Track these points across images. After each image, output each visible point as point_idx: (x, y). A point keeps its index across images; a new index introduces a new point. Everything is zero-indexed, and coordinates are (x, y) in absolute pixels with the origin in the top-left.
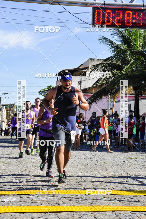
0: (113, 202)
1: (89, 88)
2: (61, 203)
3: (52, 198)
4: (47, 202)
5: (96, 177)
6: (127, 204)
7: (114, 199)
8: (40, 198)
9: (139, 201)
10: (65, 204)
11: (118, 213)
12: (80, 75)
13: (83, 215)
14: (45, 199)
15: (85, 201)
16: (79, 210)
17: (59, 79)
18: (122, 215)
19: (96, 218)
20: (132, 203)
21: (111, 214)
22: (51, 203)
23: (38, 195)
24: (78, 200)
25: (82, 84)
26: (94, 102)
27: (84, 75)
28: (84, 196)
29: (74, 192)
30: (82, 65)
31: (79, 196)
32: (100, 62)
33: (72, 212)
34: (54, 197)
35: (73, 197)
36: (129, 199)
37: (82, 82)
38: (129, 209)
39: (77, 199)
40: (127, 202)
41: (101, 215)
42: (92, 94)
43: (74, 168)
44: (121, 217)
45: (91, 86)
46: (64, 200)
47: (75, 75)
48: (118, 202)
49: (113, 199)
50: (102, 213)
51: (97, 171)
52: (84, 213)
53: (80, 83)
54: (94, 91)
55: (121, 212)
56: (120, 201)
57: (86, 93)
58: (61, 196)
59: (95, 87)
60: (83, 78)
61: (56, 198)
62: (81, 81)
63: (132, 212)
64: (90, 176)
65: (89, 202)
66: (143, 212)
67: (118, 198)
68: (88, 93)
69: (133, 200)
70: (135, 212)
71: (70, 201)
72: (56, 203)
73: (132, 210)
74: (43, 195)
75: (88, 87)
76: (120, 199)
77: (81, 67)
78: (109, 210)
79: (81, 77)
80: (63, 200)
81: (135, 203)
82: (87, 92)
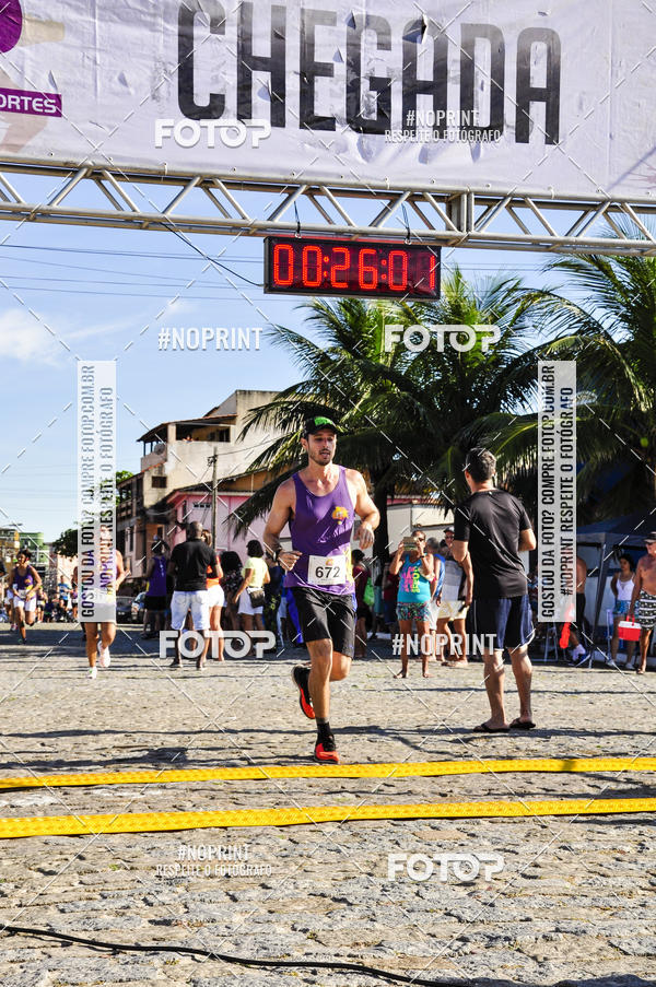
0: (339, 796)
1: (240, 477)
2: (189, 805)
3: (159, 792)
4: (146, 806)
5: (280, 732)
6: (379, 801)
7: (339, 788)
8: (125, 794)
9: (410, 793)
10: (201, 809)
11: (356, 827)
12: (211, 438)
13: (257, 836)
14: (137, 796)
15: (256, 800)
16: (244, 823)
17: (148, 452)
18: (368, 831)
19: (295, 842)
20: (393, 797)
21: (338, 831)
22: (160, 806)
23: (115, 787)
24: (235, 796)
25: (218, 463)
26: (257, 515)
27: (224, 436)
28: (252, 786)
29: (222, 775)
30: (216, 408)
31: (238, 786)
32: (268, 400)
33: (225, 828)
34: (165, 791)
35: (221, 787)
36: (383, 787)
37: (219, 459)
38: (385, 812)
39: (233, 792)
40: (376, 796)
41: (309, 834)
42: (252, 494)
43: (212, 707)
44: (366, 837)
45: (243, 469)
46: (195, 797)
47: (197, 440)
48: (353, 796)
49: (335, 789)
50: (312, 827)
51: (280, 714)
52: (259, 831)
53: (214, 460)
54: (254, 485)
55: (366, 824)
56: (357, 793)
57: (231, 491)
58: (184, 787)
59: (257, 474)
60: (221, 446)
61: (170, 792)
62: (216, 456)
63: (395, 823)
64: (263, 728)
65: (267, 799)
66: (427, 821)
67: (350, 786)
68: (235, 491)
69: (393, 790)
70: (406, 823)
71: (213, 798)
72: (175, 807)
73: (396, 816)
74: (132, 786)
75: (236, 473)
76: (356, 789)
77: (212, 416)
78: (332, 818)
79: (214, 444)
80: (191, 798)
81: (401, 798)
82: (233, 487)
